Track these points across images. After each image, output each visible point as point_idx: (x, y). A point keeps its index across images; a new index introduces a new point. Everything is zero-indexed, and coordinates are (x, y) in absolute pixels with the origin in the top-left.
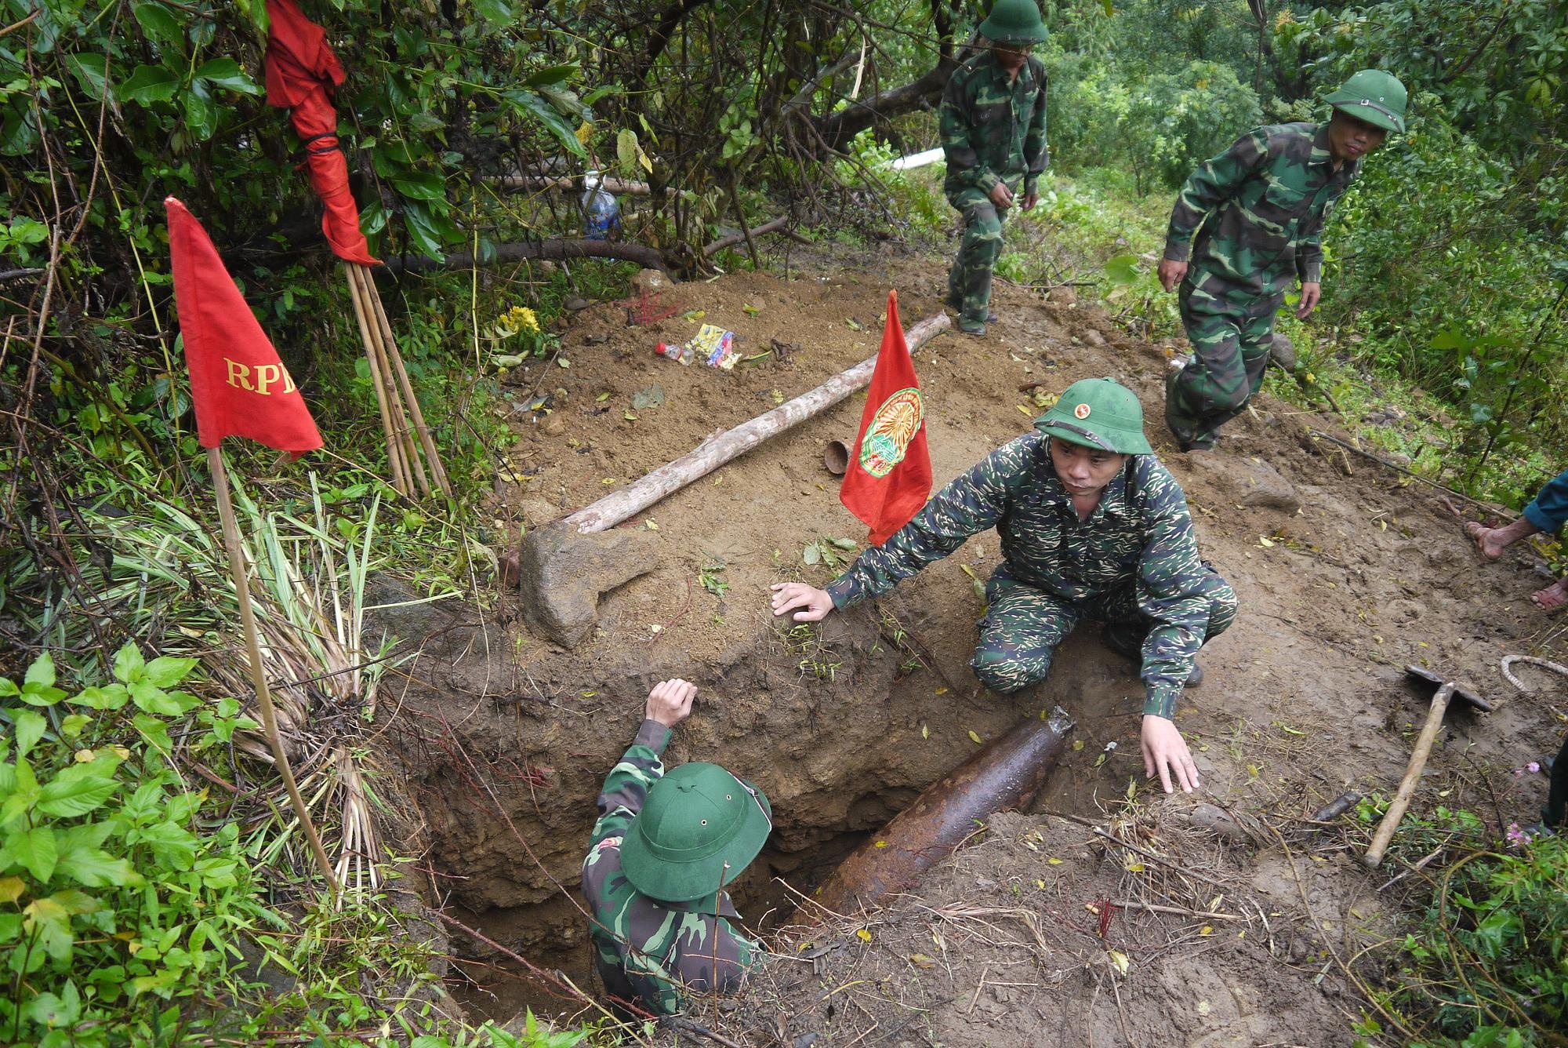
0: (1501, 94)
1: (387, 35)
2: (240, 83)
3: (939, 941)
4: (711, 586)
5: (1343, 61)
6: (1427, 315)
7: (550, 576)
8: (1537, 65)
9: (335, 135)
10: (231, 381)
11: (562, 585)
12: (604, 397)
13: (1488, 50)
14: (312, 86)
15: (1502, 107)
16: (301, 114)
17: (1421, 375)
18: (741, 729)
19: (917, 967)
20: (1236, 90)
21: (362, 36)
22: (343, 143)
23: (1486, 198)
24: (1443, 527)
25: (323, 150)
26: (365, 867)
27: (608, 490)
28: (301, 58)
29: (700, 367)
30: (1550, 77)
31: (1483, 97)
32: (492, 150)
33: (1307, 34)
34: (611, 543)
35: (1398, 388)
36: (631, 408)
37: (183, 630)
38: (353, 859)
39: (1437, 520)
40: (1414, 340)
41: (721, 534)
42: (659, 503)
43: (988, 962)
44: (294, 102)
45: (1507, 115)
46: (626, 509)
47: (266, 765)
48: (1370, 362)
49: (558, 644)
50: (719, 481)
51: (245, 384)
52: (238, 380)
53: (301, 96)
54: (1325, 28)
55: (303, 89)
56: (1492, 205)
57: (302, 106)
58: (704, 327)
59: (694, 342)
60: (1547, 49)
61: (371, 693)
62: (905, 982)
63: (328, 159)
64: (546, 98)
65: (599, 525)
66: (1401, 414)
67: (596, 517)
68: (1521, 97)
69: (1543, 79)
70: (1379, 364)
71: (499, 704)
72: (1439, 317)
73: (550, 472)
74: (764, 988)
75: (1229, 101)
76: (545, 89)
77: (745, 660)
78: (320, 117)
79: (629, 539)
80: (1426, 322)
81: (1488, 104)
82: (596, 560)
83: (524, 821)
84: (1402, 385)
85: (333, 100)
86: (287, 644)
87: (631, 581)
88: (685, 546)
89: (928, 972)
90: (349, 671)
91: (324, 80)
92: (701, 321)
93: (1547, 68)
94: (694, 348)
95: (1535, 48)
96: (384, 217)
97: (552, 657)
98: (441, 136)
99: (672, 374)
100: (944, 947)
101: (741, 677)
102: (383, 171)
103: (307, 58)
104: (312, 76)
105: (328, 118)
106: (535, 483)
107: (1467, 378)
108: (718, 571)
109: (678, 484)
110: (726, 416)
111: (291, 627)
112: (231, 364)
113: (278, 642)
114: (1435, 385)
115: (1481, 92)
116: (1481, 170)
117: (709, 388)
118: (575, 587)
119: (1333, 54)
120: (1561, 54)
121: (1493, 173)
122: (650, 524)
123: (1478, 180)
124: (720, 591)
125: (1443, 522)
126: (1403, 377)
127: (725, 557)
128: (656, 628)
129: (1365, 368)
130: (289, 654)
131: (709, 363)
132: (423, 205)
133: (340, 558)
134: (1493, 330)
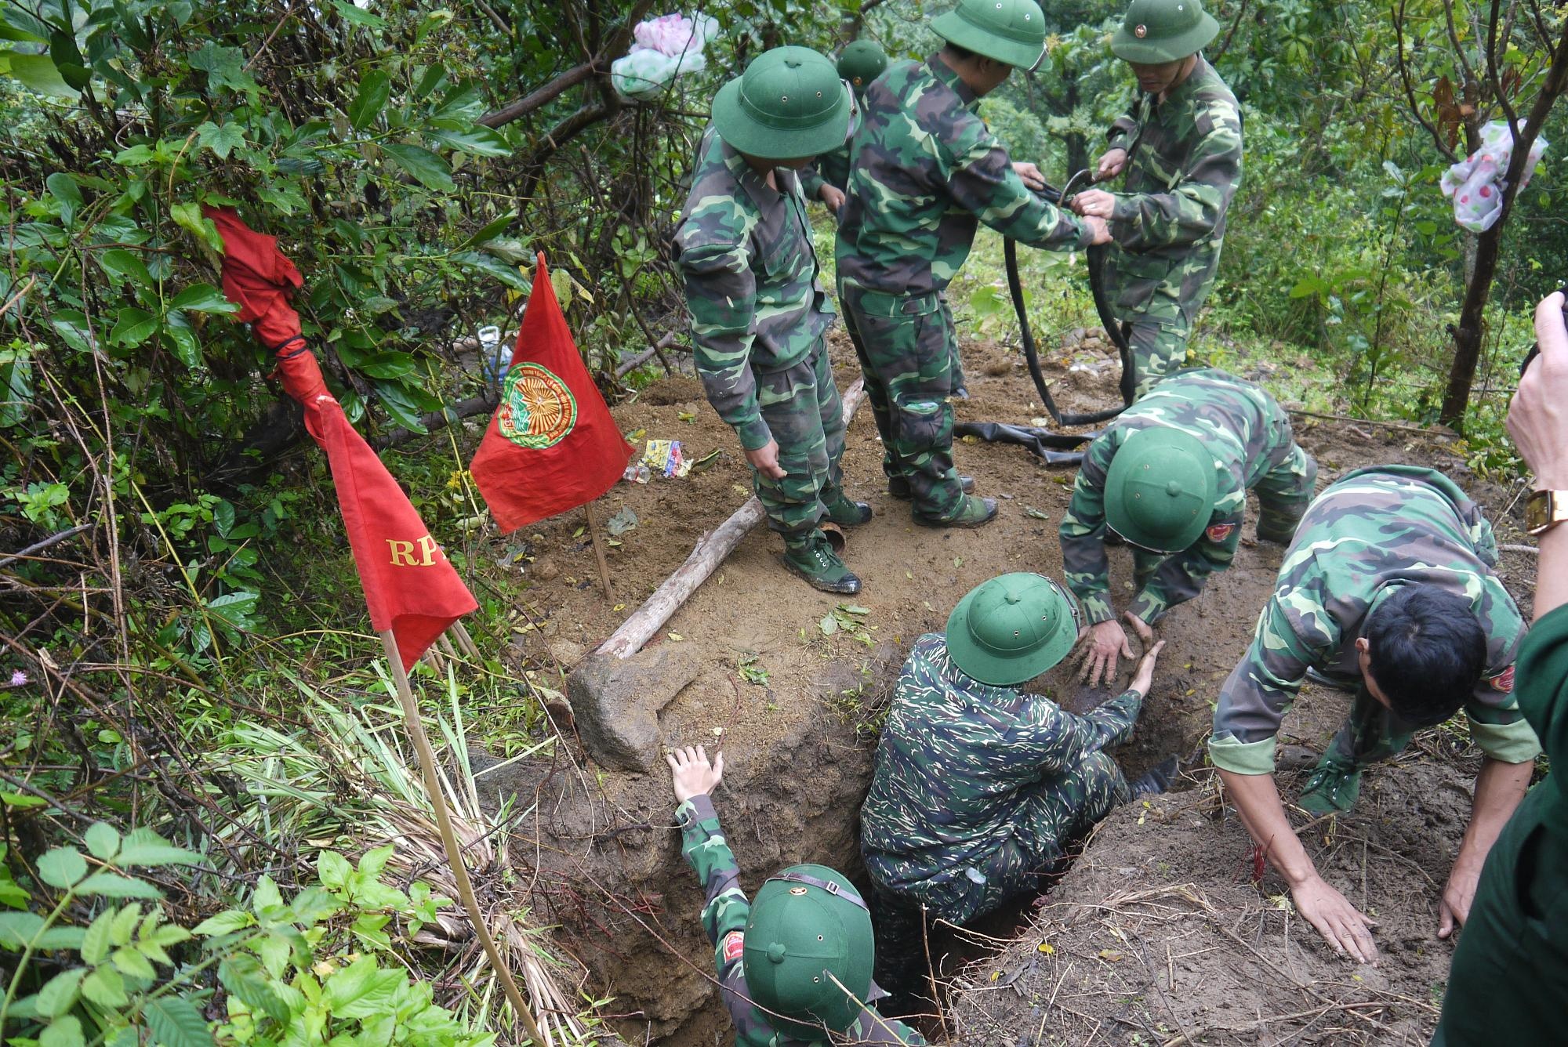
0: (1265, 63)
1: (330, 230)
2: (215, 305)
3: (1118, 932)
4: (754, 678)
5: (1113, 67)
6: (1265, 273)
7: (608, 707)
8: (1288, 30)
9: (302, 336)
10: (396, 561)
11: (622, 713)
12: (580, 532)
13: (1241, 26)
14: (274, 294)
15: (1269, 73)
16: (266, 323)
17: (1275, 328)
18: (819, 807)
19: (1109, 962)
20: (1017, 119)
21: (308, 235)
22: (312, 342)
23: (1283, 156)
24: (1361, 453)
25: (294, 353)
26: (564, 1023)
27: (622, 617)
28: (259, 270)
29: (658, 481)
30: (1303, 37)
31: (1250, 69)
32: (439, 319)
33: (1078, 50)
34: (653, 662)
35: (1259, 346)
36: (611, 536)
37: (311, 842)
38: (549, 1017)
39: (1354, 448)
40: (1259, 299)
41: (742, 628)
42: (675, 615)
43: (1170, 939)
44: (259, 314)
45: (1275, 80)
46: (649, 628)
47: (439, 951)
48: (1227, 329)
49: (634, 771)
50: (721, 580)
51: (410, 561)
52: (402, 559)
53: (264, 307)
54: (1091, 41)
55: (265, 299)
56: (1289, 162)
57: (267, 316)
58: (650, 443)
59: (645, 460)
60: (1293, 13)
61: (505, 856)
62: (1104, 979)
63: (301, 361)
64: (492, 254)
65: (630, 649)
66: (1273, 368)
67: (623, 642)
68: (1283, 61)
69: (1298, 40)
70: (1235, 329)
71: (600, 843)
72: (1276, 272)
73: (559, 613)
74: (981, 1023)
75: (1014, 130)
76: (488, 245)
77: (807, 740)
78: (286, 322)
79: (668, 653)
80: (1265, 279)
81: (1256, 74)
82: (645, 681)
83: (641, 956)
84: (1261, 341)
85: (293, 302)
86: (417, 828)
87: (680, 693)
88: (714, 648)
89: (1120, 964)
90: (481, 840)
91: (284, 286)
92: (644, 439)
93: (1298, 31)
94: (647, 465)
95: (1283, 16)
96: (361, 404)
97: (632, 783)
98: (396, 314)
99: (634, 494)
100: (1124, 937)
101: (808, 756)
102: (350, 362)
103: (265, 268)
104: (272, 284)
105: (294, 321)
106: (550, 627)
107: (1336, 314)
108: (754, 662)
109: (687, 592)
110: (701, 520)
111: (418, 812)
112: (393, 544)
113: (409, 830)
114: (1291, 333)
115: (1247, 65)
116: (1270, 133)
117: (674, 498)
118: (634, 711)
119: (1105, 63)
120: (1306, 16)
121: (1280, 132)
122: (673, 636)
123: (1269, 142)
124: (764, 680)
125: (1360, 449)
126: (1259, 334)
127: (755, 648)
128: (718, 731)
129: (1223, 335)
130: (423, 837)
131: (666, 475)
132: (396, 384)
133: (434, 732)
134: (1327, 271)
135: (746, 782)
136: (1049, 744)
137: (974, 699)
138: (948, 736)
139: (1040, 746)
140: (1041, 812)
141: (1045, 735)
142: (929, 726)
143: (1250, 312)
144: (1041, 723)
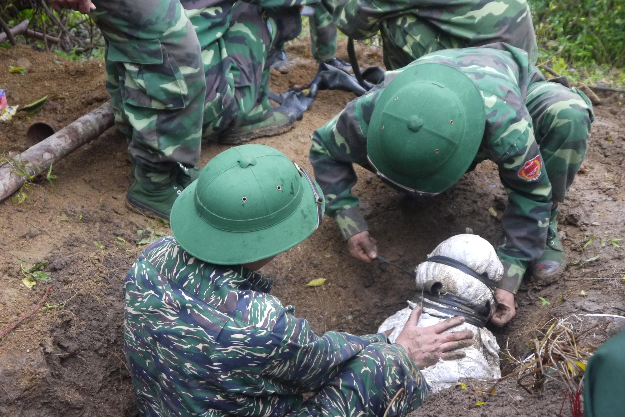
135: (17, 394)
136: (269, 349)
137: (187, 298)
138: (167, 343)
139: (260, 351)
140: (334, 405)
141: (265, 339)
142: (152, 334)
143: (591, 44)
144: (260, 325)
